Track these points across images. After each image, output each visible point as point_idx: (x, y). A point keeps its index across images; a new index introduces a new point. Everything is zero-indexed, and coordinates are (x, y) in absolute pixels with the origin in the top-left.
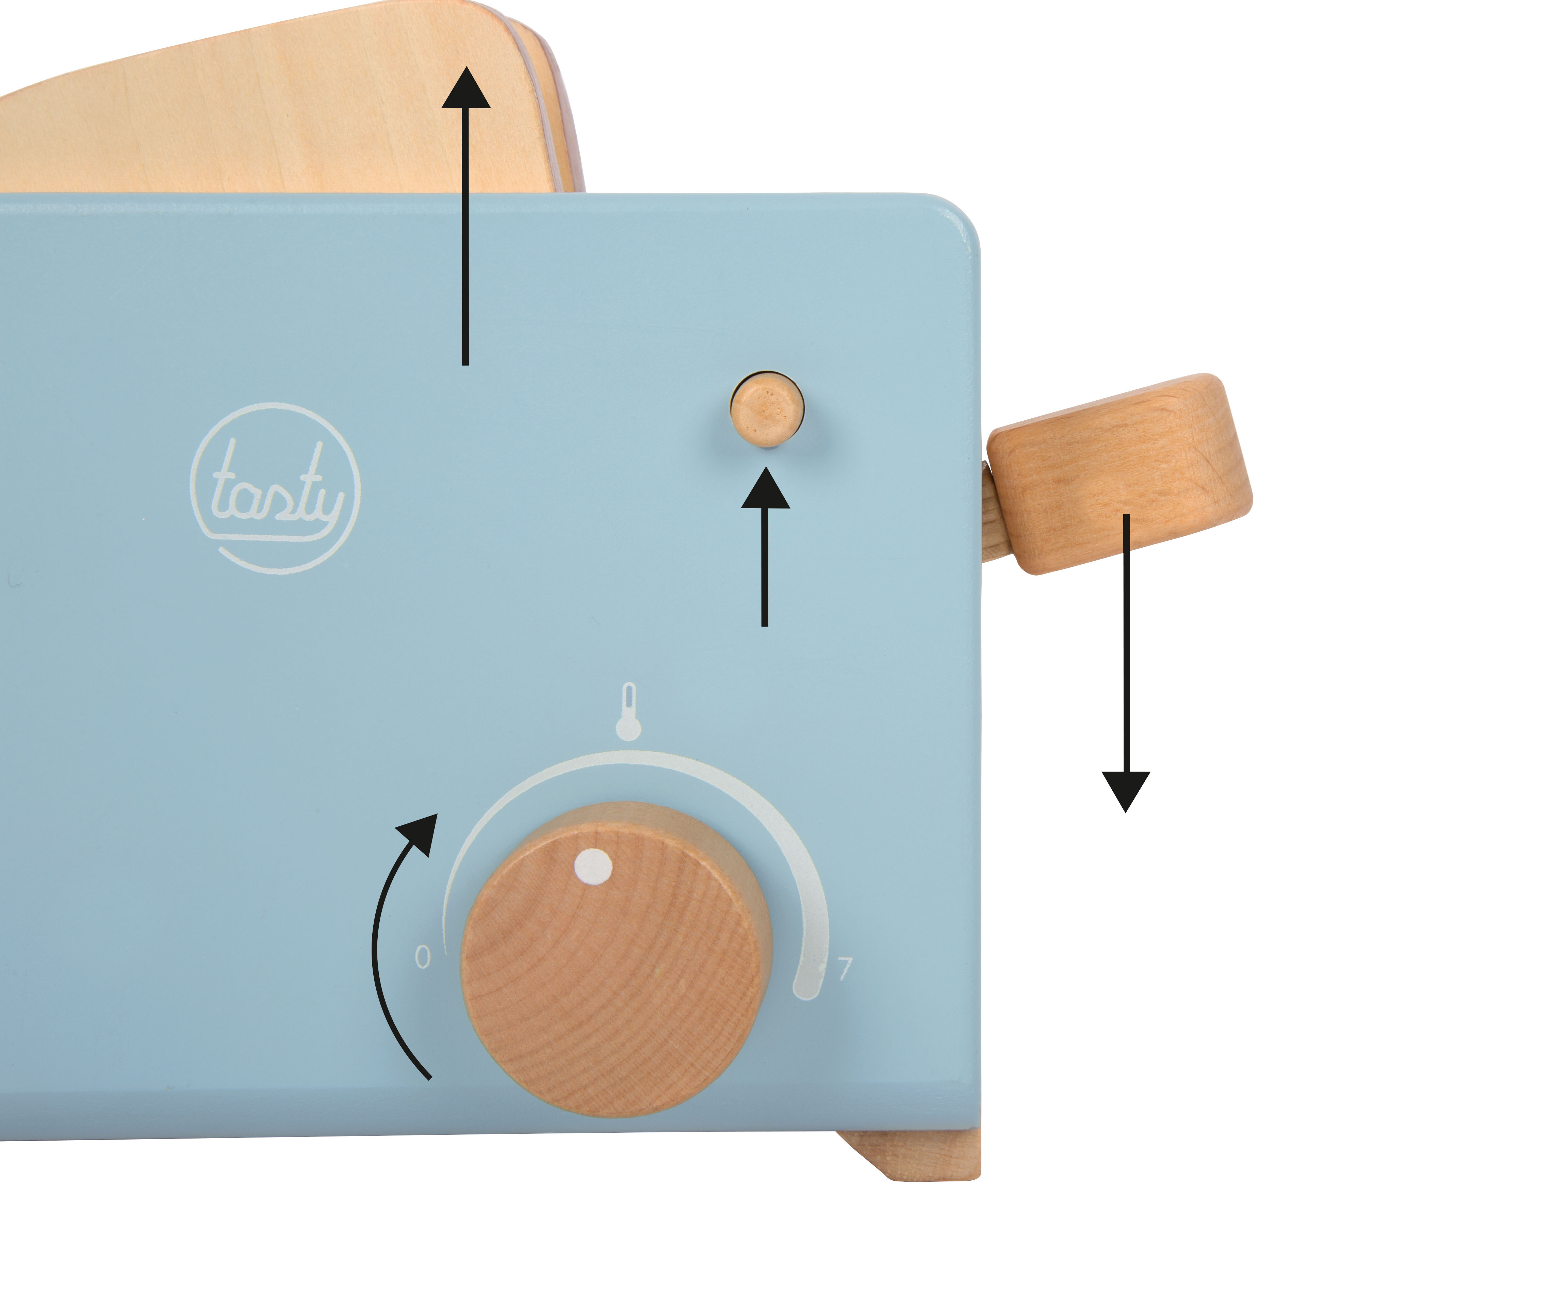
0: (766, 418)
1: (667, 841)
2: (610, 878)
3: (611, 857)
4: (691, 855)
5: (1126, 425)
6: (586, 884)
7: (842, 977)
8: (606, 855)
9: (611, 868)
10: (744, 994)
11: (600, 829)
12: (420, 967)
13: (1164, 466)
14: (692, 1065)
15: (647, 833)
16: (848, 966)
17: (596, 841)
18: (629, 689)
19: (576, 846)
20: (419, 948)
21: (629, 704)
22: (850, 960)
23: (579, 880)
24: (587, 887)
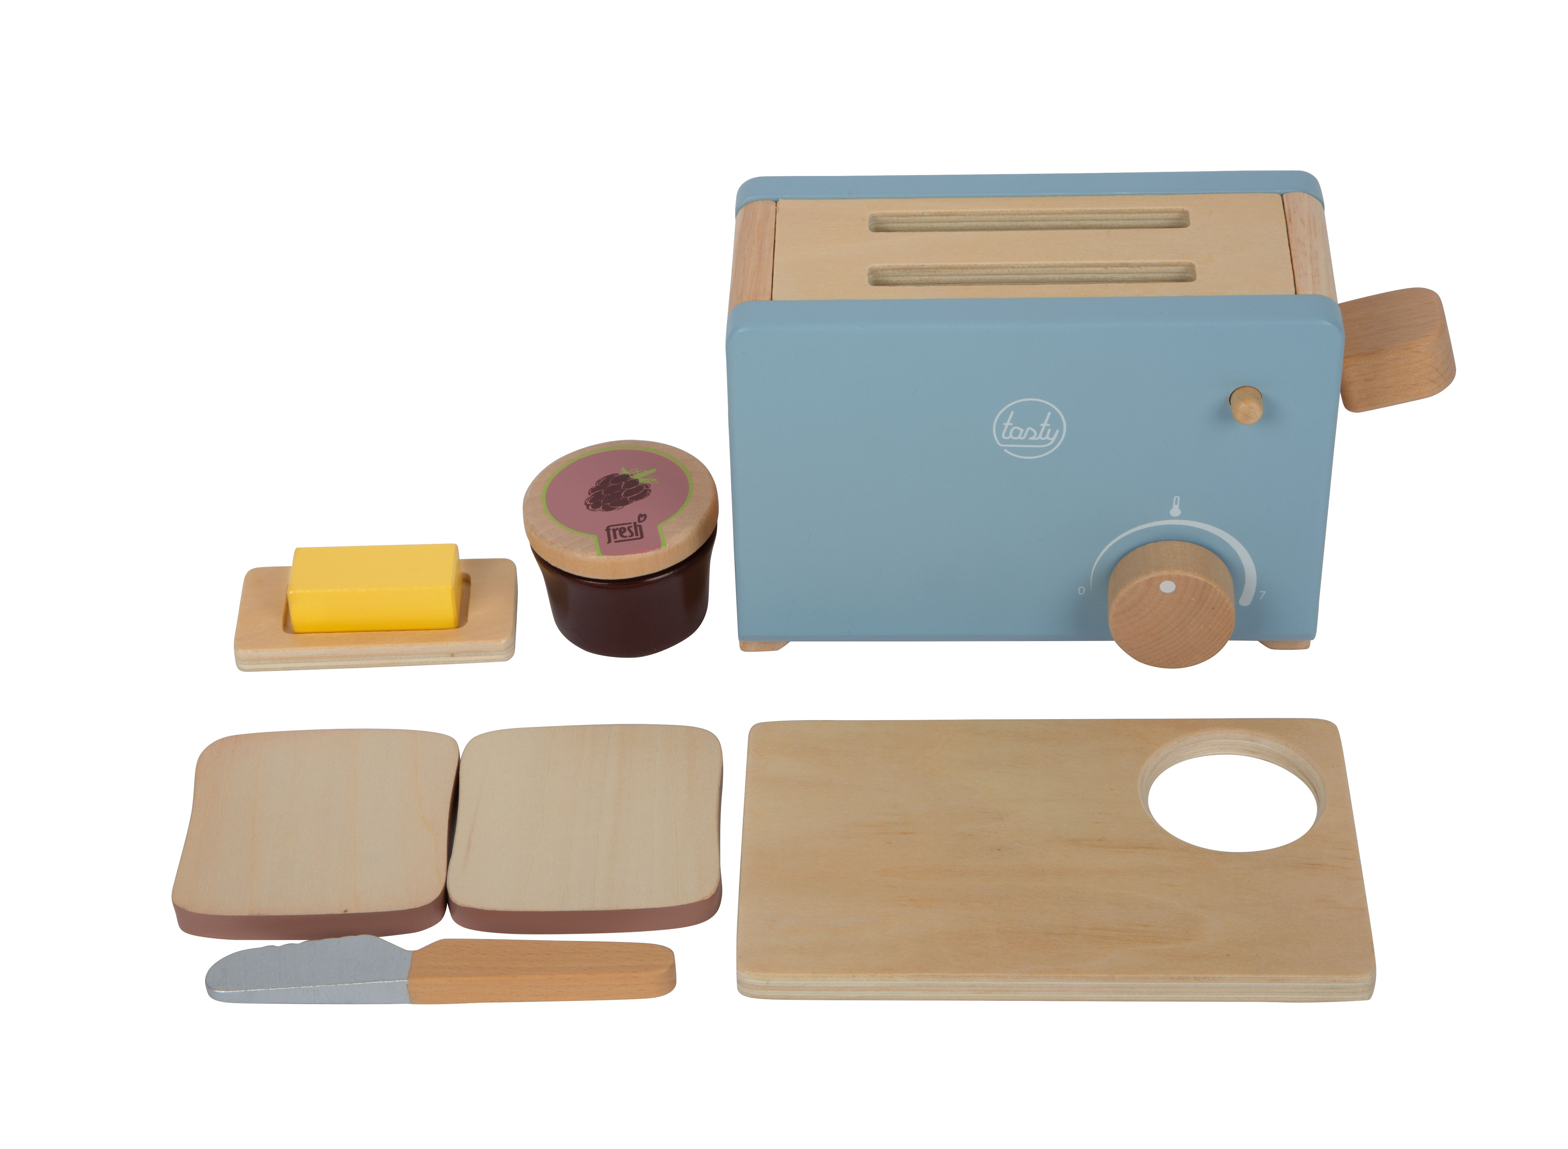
0: (1249, 417)
1: (1199, 578)
2: (1175, 591)
3: (1175, 584)
4: (1209, 582)
5: (1400, 358)
6: (1164, 593)
7: (1261, 598)
8: (1173, 583)
9: (1175, 587)
10: (1228, 630)
11: (1171, 574)
12: (1080, 594)
13: (1417, 374)
14: (1204, 653)
15: (1190, 575)
16: (1264, 594)
17: (1170, 578)
18: (1177, 499)
19: (1161, 579)
20: (1080, 588)
21: (1176, 504)
22: (1265, 592)
23: (1161, 591)
24: (1164, 594)
